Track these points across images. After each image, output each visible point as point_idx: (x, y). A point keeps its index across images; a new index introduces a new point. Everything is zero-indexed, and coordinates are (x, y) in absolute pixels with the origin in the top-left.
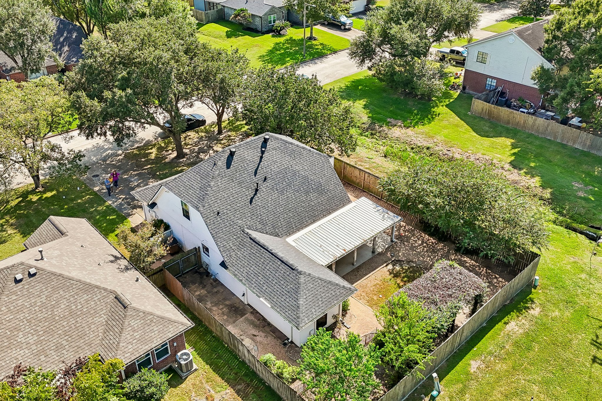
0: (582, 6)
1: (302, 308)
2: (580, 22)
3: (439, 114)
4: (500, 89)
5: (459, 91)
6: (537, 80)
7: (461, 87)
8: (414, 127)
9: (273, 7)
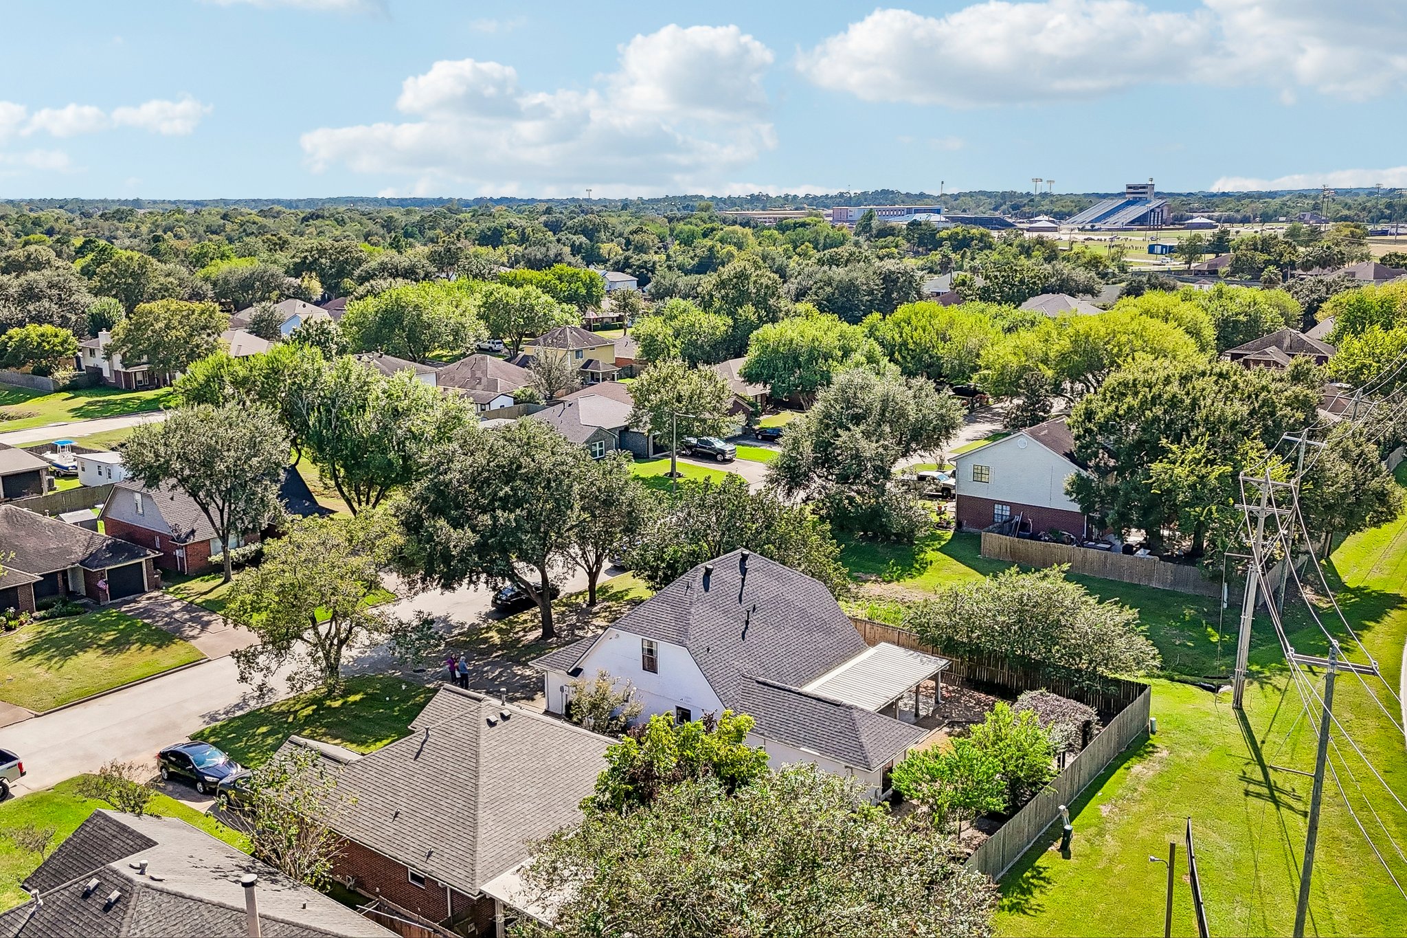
0: (1114, 388)
1: (867, 747)
2: (1117, 407)
3: (931, 562)
4: (1018, 519)
5: (952, 531)
6: (1075, 495)
7: (953, 525)
8: (898, 581)
9: (600, 429)
